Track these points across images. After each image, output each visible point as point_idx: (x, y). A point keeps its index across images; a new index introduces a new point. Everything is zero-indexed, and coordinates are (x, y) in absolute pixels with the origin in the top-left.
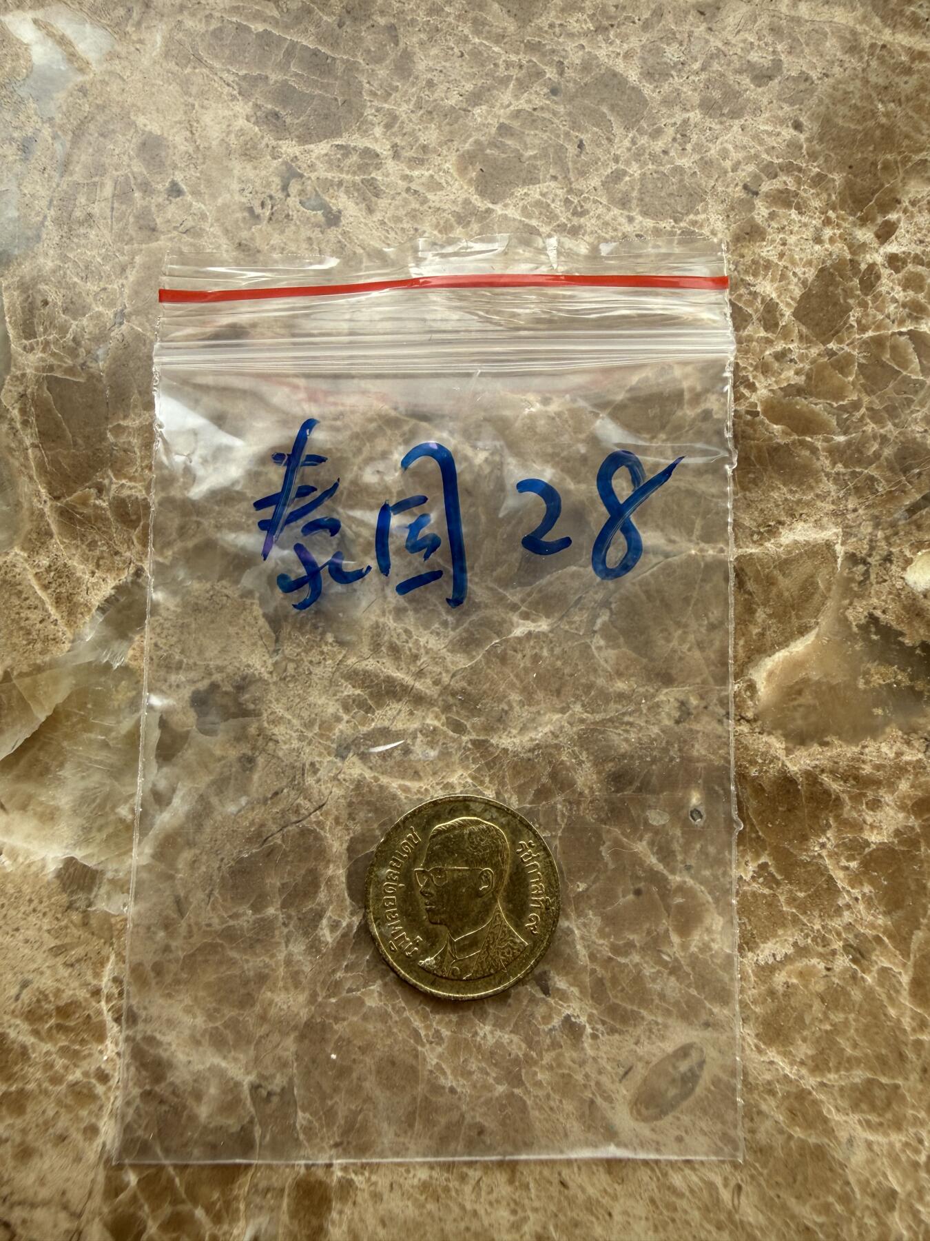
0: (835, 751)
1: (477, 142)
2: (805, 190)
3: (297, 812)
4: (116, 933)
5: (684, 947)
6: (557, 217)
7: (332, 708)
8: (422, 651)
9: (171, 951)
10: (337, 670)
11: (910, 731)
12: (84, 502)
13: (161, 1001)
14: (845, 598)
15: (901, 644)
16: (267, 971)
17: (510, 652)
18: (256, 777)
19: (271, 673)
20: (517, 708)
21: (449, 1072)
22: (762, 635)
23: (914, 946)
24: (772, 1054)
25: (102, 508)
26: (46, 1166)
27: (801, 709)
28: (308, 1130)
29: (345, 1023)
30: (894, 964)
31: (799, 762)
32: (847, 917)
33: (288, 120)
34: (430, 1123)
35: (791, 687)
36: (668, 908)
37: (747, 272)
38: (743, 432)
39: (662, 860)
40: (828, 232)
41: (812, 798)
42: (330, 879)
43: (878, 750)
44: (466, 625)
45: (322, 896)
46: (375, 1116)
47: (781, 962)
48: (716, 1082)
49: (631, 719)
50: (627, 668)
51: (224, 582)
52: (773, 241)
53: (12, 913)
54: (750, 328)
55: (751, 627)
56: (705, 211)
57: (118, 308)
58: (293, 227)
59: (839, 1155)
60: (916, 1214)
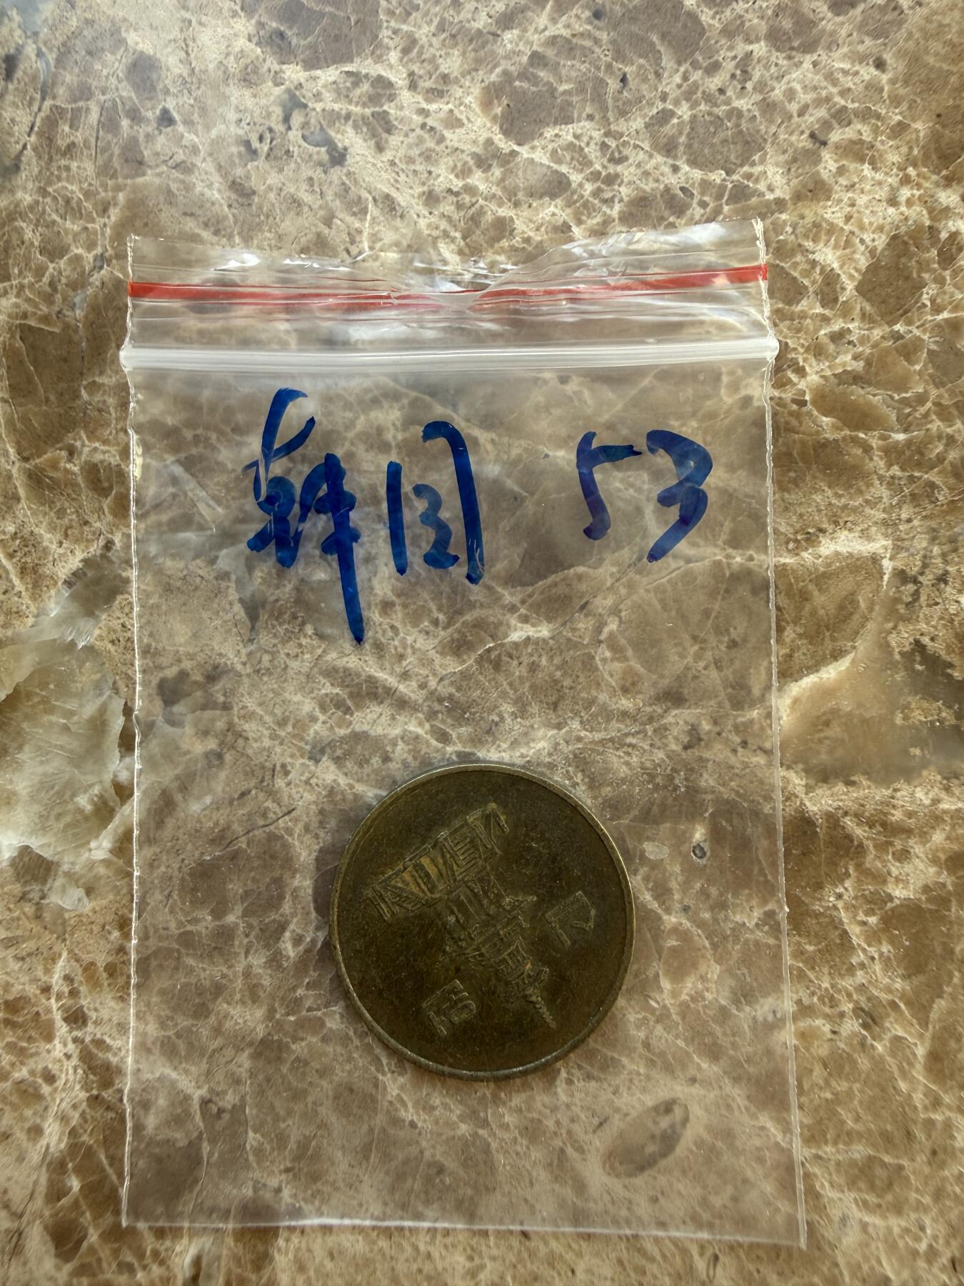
0: (861, 793)
1: (505, 73)
2: (882, 142)
3: (264, 815)
4: (69, 929)
5: (675, 994)
6: (590, 163)
7: (308, 706)
8: (409, 651)
9: (125, 953)
10: (315, 665)
11: (950, 776)
12: (54, 465)
13: (112, 1004)
14: (889, 621)
15: (950, 676)
16: (224, 981)
17: (505, 658)
18: (222, 775)
19: (244, 664)
20: (508, 720)
21: (410, 1105)
22: (790, 656)
23: (933, 1016)
24: (765, 1120)
25: (73, 473)
27: (827, 742)
28: (259, 1152)
29: (303, 1044)
30: (910, 1033)
31: (820, 802)
32: (860, 976)
33: (294, 41)
34: (386, 1157)
35: (818, 718)
36: (659, 950)
37: (806, 236)
38: (787, 423)
39: (656, 898)
40: (905, 193)
41: (831, 842)
42: (296, 890)
43: (912, 794)
44: (458, 625)
45: (287, 907)
46: (329, 1144)
47: (781, 1019)
48: (699, 1142)
49: (634, 741)
50: (634, 684)
51: (198, 561)
52: (840, 201)
54: (804, 302)
56: (763, 161)
57: (99, 250)
58: (293, 165)
59: (829, 1234)
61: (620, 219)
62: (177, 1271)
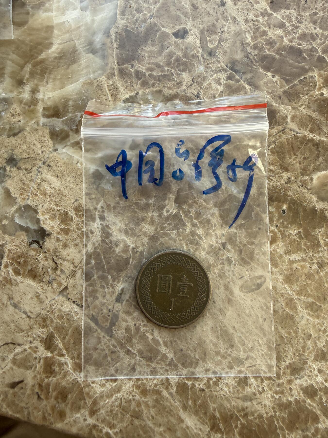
4: (105, 194)
6: (292, 22)
9: (119, 204)
12: (127, 69)
13: (113, 217)
16: (145, 218)
17: (241, 148)
22: (320, 165)
24: (286, 286)
25: (132, 72)
27: (325, 191)
29: (164, 239)
31: (320, 206)
32: (321, 254)
35: (324, 183)
41: (320, 217)
42: (170, 198)
45: (167, 202)
47: (296, 261)
48: (267, 288)
49: (272, 178)
50: (275, 163)
53: (78, 180)
55: (317, 162)
57: (152, 14)
58: (210, 3)
59: (298, 320)
60: (316, 343)
61: (297, 38)
62: (117, 291)
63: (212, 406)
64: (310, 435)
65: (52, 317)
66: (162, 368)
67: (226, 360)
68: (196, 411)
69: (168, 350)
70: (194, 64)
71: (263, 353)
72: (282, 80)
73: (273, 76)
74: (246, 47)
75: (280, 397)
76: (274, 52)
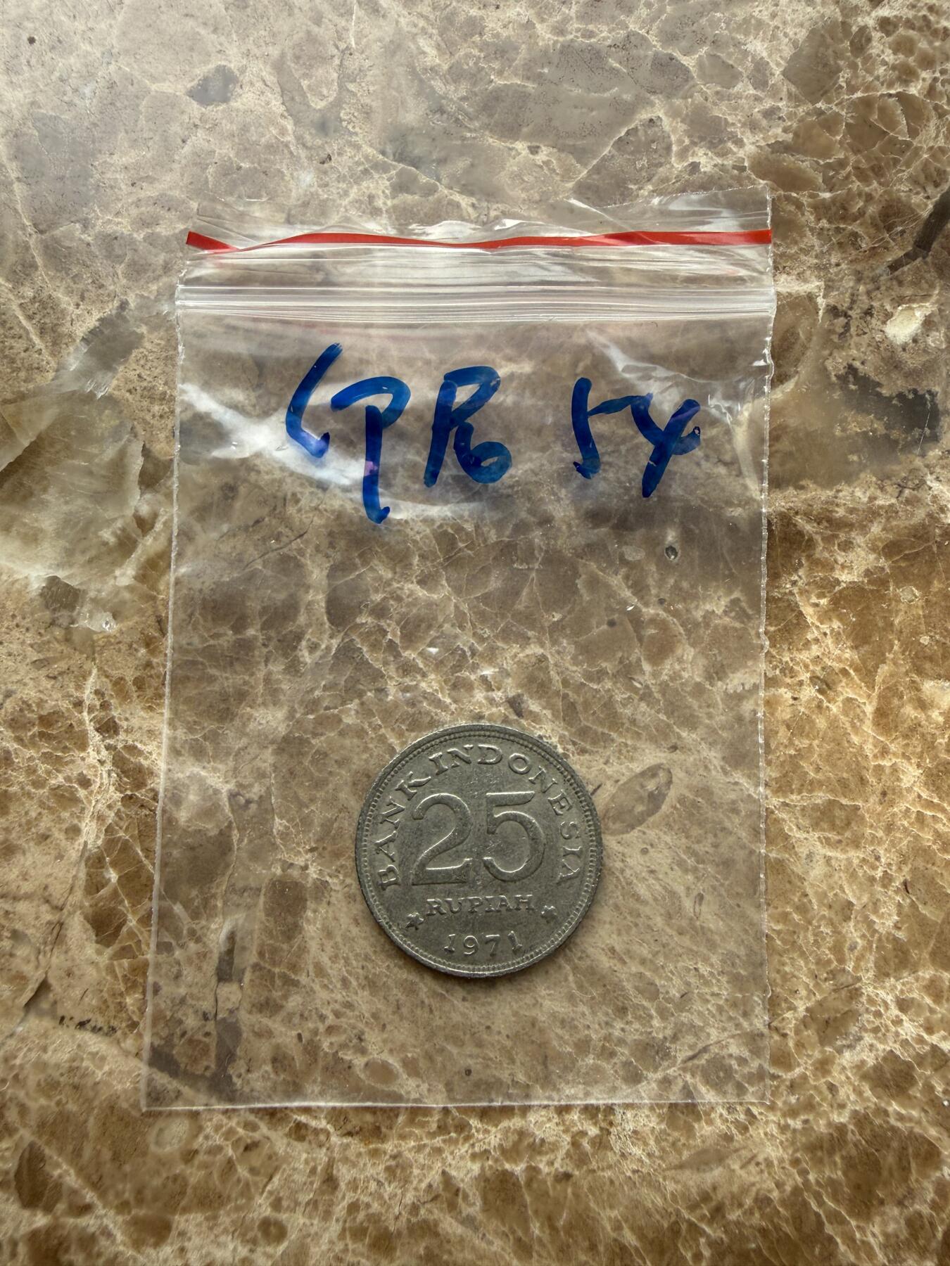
0: (809, 495)
3: (278, 539)
4: (98, 649)
5: (655, 675)
9: (153, 668)
11: (884, 477)
12: (70, 236)
13: (142, 713)
14: (823, 348)
15: (879, 395)
16: (246, 688)
18: (238, 505)
19: (254, 406)
23: (878, 679)
24: (738, 776)
25: (88, 243)
26: (28, 863)
27: (778, 455)
28: (285, 836)
29: (323, 738)
30: (860, 695)
31: (774, 504)
32: (815, 650)
36: (640, 639)
37: (738, 31)
39: (636, 593)
41: (785, 538)
42: (310, 603)
43: (852, 494)
45: (302, 619)
47: (749, 691)
48: (682, 800)
49: (610, 460)
54: (740, 85)
57: (107, 47)
59: (798, 869)
60: (870, 924)
62: (213, 946)
63: (607, 1217)
64: (925, 1210)
65: (21, 1094)
66: (420, 1149)
67: (615, 1060)
68: (562, 1250)
69: (425, 1087)
70: (279, 171)
71: (721, 1002)
72: (563, 155)
73: (534, 150)
74: (429, 80)
75: (806, 1122)
76: (516, 75)
